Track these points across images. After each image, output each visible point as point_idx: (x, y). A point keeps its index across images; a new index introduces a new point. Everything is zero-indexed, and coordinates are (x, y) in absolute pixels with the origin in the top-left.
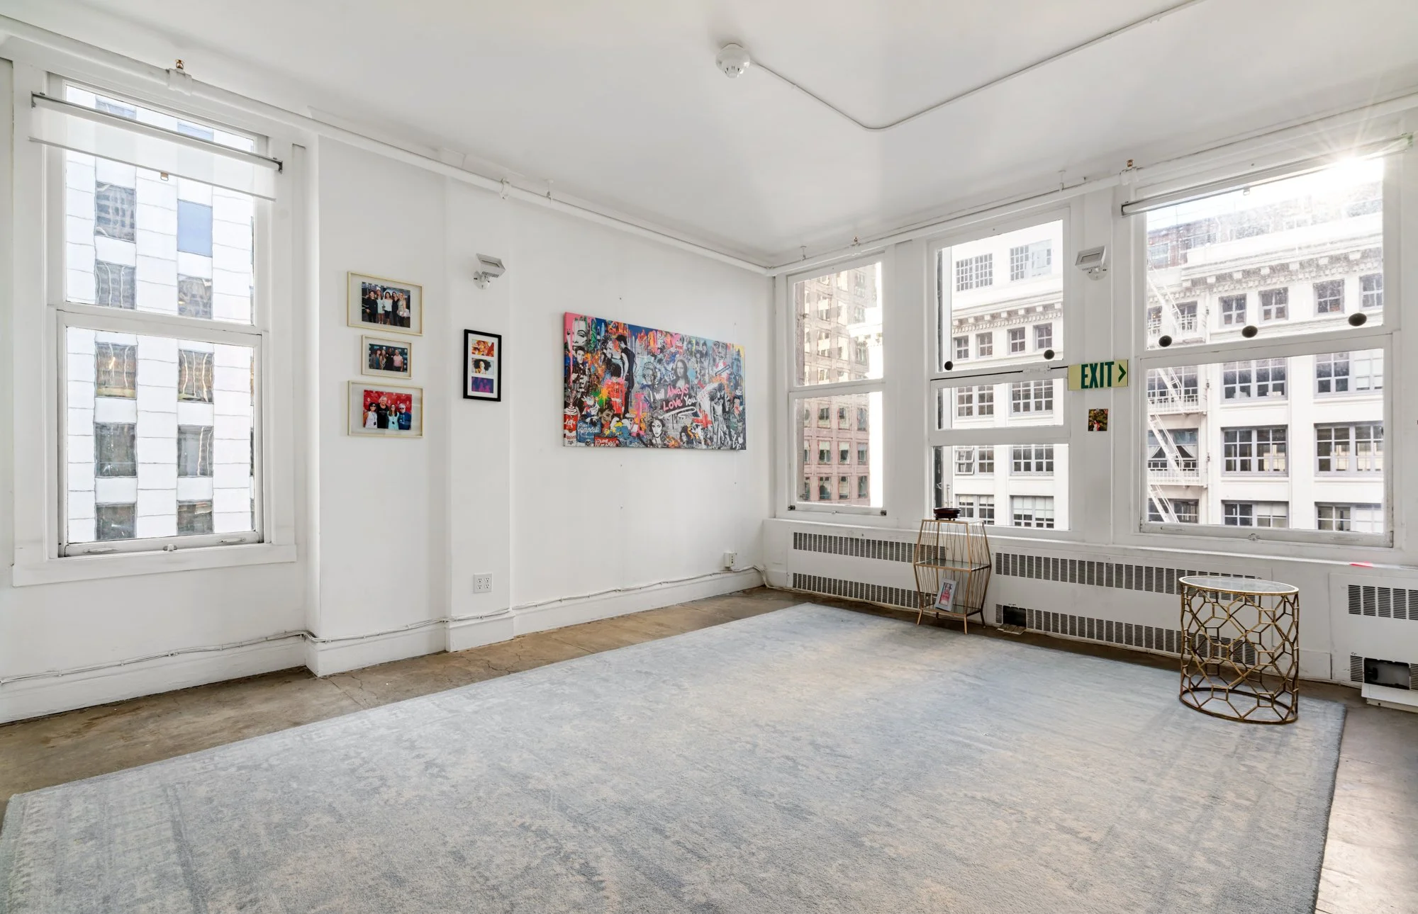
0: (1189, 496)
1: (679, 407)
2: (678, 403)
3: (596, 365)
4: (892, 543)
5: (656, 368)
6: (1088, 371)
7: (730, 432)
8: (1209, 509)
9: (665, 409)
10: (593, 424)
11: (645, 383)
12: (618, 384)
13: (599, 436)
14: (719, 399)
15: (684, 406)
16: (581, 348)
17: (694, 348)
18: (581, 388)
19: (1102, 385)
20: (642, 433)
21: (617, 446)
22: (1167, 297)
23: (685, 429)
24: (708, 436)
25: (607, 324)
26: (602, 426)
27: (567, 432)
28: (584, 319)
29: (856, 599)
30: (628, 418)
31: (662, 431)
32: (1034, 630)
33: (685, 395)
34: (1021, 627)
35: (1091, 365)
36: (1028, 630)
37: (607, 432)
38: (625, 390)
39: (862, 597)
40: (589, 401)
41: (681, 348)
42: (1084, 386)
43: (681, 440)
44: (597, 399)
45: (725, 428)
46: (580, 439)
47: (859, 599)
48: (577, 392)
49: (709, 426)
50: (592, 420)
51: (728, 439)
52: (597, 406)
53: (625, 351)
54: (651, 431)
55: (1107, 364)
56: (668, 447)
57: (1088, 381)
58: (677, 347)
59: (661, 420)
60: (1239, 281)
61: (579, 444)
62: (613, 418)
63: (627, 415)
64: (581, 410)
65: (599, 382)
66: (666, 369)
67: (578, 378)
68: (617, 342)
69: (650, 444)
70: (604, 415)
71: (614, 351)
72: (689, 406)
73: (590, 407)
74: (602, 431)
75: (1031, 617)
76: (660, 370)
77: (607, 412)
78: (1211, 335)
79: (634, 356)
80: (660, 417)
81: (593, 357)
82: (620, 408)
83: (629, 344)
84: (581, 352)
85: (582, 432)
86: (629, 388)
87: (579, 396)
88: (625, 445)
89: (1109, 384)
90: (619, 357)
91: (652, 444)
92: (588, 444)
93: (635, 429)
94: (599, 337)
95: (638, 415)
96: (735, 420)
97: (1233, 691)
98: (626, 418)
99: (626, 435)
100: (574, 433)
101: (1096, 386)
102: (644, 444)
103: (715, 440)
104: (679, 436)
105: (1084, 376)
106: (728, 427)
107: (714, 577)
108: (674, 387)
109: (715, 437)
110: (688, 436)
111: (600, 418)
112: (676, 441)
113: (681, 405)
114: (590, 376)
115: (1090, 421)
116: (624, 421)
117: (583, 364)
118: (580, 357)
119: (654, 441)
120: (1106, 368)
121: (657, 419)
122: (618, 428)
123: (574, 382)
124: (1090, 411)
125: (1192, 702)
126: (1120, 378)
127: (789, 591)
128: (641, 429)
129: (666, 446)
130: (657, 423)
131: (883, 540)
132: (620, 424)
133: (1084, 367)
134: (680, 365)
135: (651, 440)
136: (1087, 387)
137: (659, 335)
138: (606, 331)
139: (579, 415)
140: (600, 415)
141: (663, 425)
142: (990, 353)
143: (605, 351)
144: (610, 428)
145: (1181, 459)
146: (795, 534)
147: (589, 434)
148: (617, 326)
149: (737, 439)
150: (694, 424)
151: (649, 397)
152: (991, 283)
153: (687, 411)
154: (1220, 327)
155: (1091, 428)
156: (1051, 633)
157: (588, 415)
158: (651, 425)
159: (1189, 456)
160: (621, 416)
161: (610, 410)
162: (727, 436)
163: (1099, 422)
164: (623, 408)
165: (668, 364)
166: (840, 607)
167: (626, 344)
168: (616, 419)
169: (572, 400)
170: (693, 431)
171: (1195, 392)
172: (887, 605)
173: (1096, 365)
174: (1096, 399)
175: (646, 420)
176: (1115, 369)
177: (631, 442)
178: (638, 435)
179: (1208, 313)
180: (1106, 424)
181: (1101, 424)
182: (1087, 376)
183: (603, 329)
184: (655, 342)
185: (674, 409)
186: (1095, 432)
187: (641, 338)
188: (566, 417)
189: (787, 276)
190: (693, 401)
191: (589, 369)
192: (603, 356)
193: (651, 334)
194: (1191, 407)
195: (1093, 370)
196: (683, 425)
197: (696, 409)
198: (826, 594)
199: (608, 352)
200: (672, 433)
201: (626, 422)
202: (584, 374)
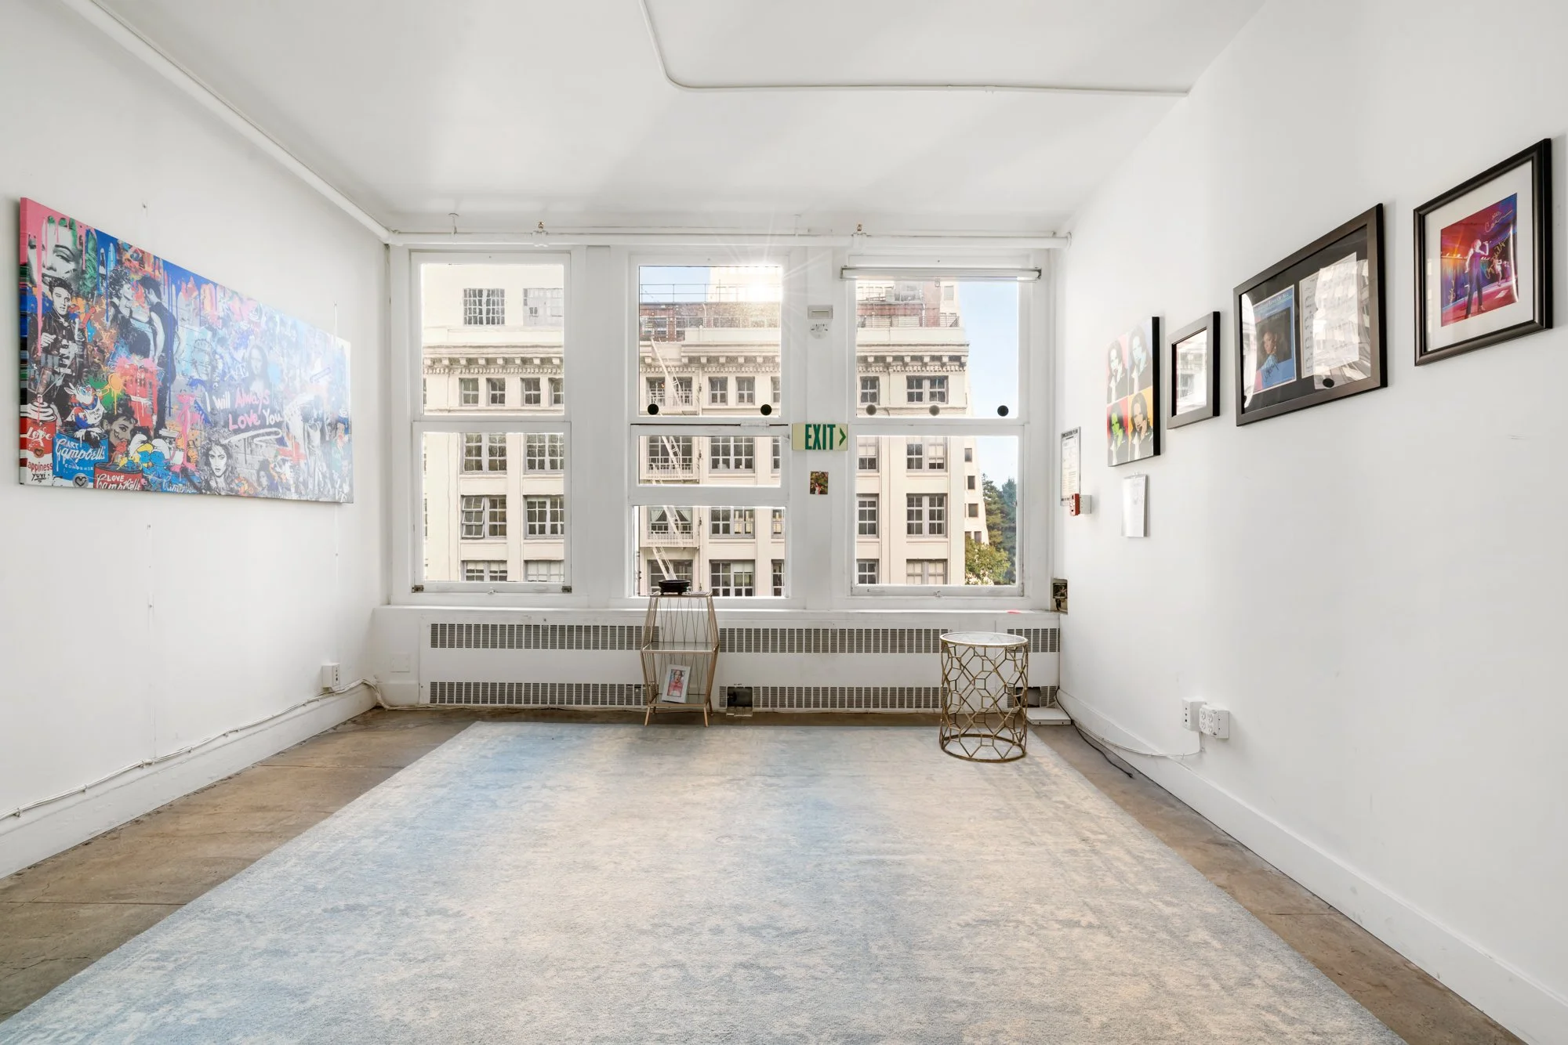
0: (685, 557)
1: (255, 428)
2: (253, 419)
3: (97, 325)
4: (587, 628)
5: (215, 353)
6: (811, 431)
7: (332, 475)
8: (701, 568)
9: (232, 427)
10: (91, 442)
11: (196, 377)
12: (146, 370)
13: (106, 466)
14: (316, 420)
15: (263, 426)
16: (62, 283)
17: (278, 329)
18: (64, 366)
19: (824, 448)
20: (191, 467)
21: (143, 489)
22: (669, 369)
23: (264, 465)
24: (301, 479)
25: (120, 248)
26: (112, 448)
27: (29, 455)
28: (71, 225)
29: (536, 706)
30: (164, 438)
31: (227, 465)
32: (761, 709)
33: (265, 407)
34: (747, 708)
35: (815, 426)
36: (755, 709)
37: (122, 461)
38: (158, 383)
39: (544, 702)
40: (81, 395)
41: (257, 324)
42: (808, 447)
43: (260, 484)
44: (100, 394)
45: (325, 469)
46: (62, 471)
47: (540, 705)
48: (54, 373)
49: (302, 463)
50: (88, 434)
51: (329, 486)
52: (101, 409)
53: (157, 308)
54: (208, 464)
55: (829, 426)
56: (237, 496)
57: (811, 442)
58: (250, 322)
59: (225, 447)
60: (723, 365)
61: (59, 481)
62: (134, 433)
63: (163, 432)
64: (64, 411)
65: (104, 360)
66: (233, 358)
67: (56, 345)
68: (142, 290)
69: (203, 489)
70: (116, 426)
71: (135, 305)
72: (270, 426)
73: (85, 407)
74: (110, 458)
75: (758, 694)
76: (222, 357)
77: (121, 421)
78: (703, 409)
79: (176, 323)
80: (224, 442)
81: (90, 307)
82: (149, 417)
83: (165, 298)
84: (64, 292)
85: (66, 456)
86: (165, 380)
87: (59, 382)
88: (160, 490)
89: (831, 448)
90: (146, 319)
91: (209, 488)
92: (79, 483)
93: (178, 459)
94: (102, 270)
95: (182, 433)
96: (338, 456)
97: (964, 735)
98: (160, 437)
99: (160, 469)
100: (47, 459)
101: (819, 448)
102: (195, 487)
103: (310, 486)
104: (254, 478)
105: (808, 437)
106: (329, 466)
107: (310, 707)
108: (248, 391)
109: (311, 481)
110: (270, 477)
111: (108, 432)
112: (250, 485)
113: (258, 423)
114: (84, 344)
115: (811, 484)
116: (156, 442)
117: (67, 317)
118: (61, 300)
119: (213, 484)
120: (828, 429)
121: (218, 443)
122: (144, 455)
123: (47, 351)
124: (812, 473)
125: (962, 753)
126: (841, 442)
127: (425, 710)
128: (188, 459)
129: (233, 494)
130: (217, 450)
131: (575, 624)
132: (148, 448)
133: (808, 426)
134: (256, 353)
135: (207, 482)
136: (810, 448)
137: (220, 294)
138: (119, 262)
139: (59, 422)
140: (106, 426)
141: (229, 456)
142: (502, 401)
143: (115, 300)
144: (127, 455)
145: (679, 522)
146: (434, 627)
147: (82, 462)
148: (141, 257)
149: (341, 487)
150: (279, 458)
151: (204, 402)
152: (503, 323)
153: (269, 434)
154: (710, 404)
155: (813, 491)
156: (778, 709)
157: (80, 424)
158: (207, 455)
159: (686, 520)
160: (151, 433)
161: (128, 419)
162: (328, 481)
163: (820, 485)
164: (155, 418)
165: (236, 349)
166: (518, 720)
167: (159, 295)
168: (140, 437)
169: (41, 389)
170: (278, 469)
171: (690, 460)
172: (582, 707)
173: (819, 426)
174: (818, 461)
175: (198, 443)
176: (836, 431)
177: (170, 483)
178: (184, 470)
179: (700, 390)
180: (827, 487)
181: (822, 487)
182: (810, 437)
183: (112, 255)
184: (214, 304)
185: (247, 429)
186: (817, 496)
187: (188, 292)
188: (23, 424)
189: (411, 251)
190: (277, 418)
191: (82, 330)
192: (112, 311)
193: (206, 289)
194: (687, 475)
195: (817, 431)
196: (261, 458)
197: (282, 433)
198: (489, 705)
199: (122, 304)
200: (243, 470)
201: (160, 445)
202: (71, 337)
